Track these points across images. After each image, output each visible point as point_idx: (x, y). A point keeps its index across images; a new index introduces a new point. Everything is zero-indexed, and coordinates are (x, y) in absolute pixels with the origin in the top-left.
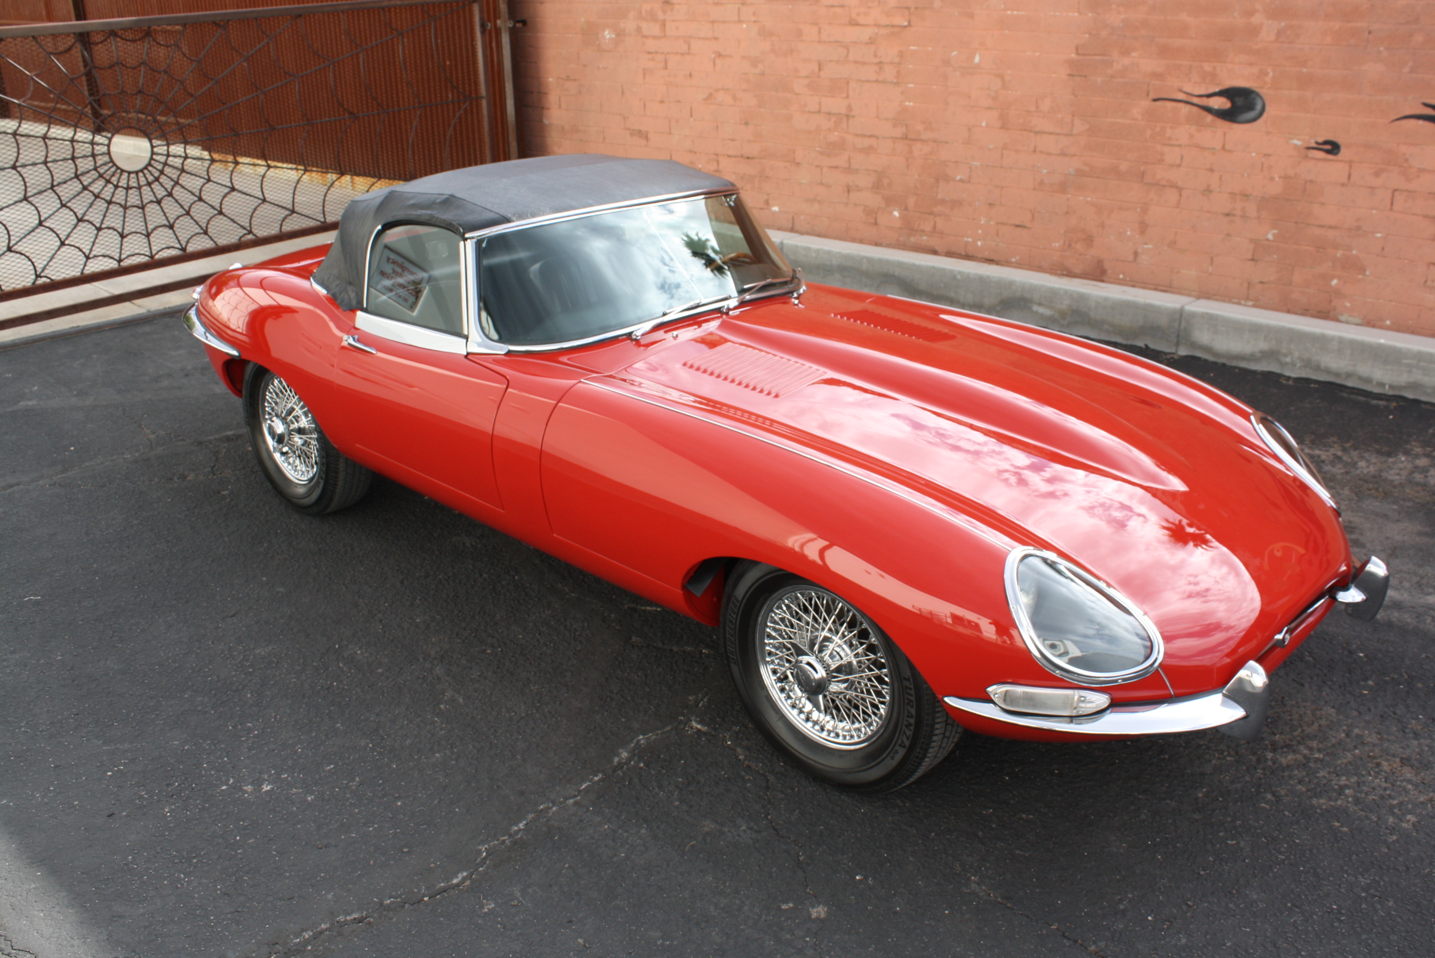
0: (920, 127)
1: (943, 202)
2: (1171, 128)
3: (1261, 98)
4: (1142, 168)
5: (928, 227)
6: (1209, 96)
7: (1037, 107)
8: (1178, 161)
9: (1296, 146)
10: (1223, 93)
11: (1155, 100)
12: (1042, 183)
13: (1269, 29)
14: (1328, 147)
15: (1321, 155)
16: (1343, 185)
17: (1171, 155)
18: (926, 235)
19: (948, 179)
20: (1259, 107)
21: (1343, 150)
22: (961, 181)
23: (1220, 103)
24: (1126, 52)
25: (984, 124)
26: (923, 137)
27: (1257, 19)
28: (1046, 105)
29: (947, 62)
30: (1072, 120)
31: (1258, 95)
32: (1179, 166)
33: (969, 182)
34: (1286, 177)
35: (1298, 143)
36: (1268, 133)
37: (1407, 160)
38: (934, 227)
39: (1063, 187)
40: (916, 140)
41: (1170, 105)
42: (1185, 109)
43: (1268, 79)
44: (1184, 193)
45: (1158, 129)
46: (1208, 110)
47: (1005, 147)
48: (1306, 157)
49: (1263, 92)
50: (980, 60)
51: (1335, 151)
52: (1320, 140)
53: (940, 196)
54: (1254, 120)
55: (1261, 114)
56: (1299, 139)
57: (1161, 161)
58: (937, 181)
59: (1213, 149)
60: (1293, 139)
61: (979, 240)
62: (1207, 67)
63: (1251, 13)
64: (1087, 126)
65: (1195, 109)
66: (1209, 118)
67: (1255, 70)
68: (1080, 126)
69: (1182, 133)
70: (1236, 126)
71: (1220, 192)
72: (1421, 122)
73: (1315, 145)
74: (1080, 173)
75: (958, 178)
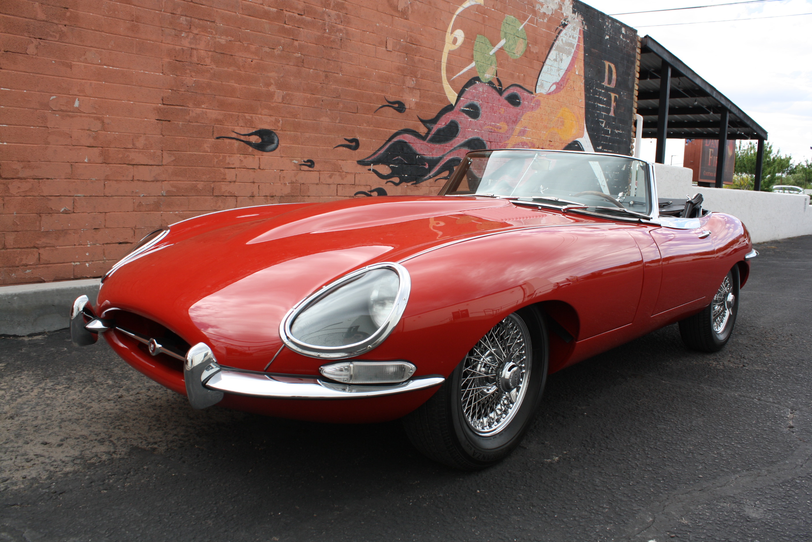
0: (17, 166)
1: (47, 233)
2: (229, 156)
3: (277, 136)
4: (212, 185)
5: (31, 260)
6: (250, 135)
7: (133, 145)
8: (234, 179)
9: (295, 163)
10: (257, 133)
11: (218, 138)
12: (140, 205)
13: (279, 95)
14: (309, 164)
15: (306, 168)
16: (317, 184)
17: (230, 175)
18: (29, 269)
19: (50, 212)
20: (276, 142)
21: (315, 165)
22: (66, 212)
23: (255, 139)
24: (198, 105)
25: (86, 160)
26: (20, 175)
27: (272, 88)
28: (141, 143)
29: (46, 106)
30: (162, 154)
31: (275, 134)
32: (235, 182)
33: (74, 212)
34: (292, 183)
35: (296, 162)
36: (282, 157)
37: (341, 168)
38: (39, 259)
39: (157, 207)
40: (13, 179)
41: (227, 141)
42: (236, 143)
43: (280, 124)
44: (239, 198)
45: (221, 158)
46: (249, 143)
47: (107, 179)
48: (300, 170)
49: (278, 132)
50: (80, 105)
51: (313, 166)
52: (306, 160)
53: (43, 229)
54: (274, 149)
55: (277, 146)
56: (296, 160)
57: (224, 180)
58: (39, 214)
59: (254, 169)
60: (293, 160)
61: (87, 261)
62: (248, 116)
63: (268, 85)
64: (173, 158)
65: (242, 143)
66: (251, 149)
67: (273, 119)
68: (167, 158)
69: (235, 160)
70: (265, 153)
71: (259, 196)
72: (344, 148)
73: (304, 163)
74: (170, 194)
75: (62, 210)
